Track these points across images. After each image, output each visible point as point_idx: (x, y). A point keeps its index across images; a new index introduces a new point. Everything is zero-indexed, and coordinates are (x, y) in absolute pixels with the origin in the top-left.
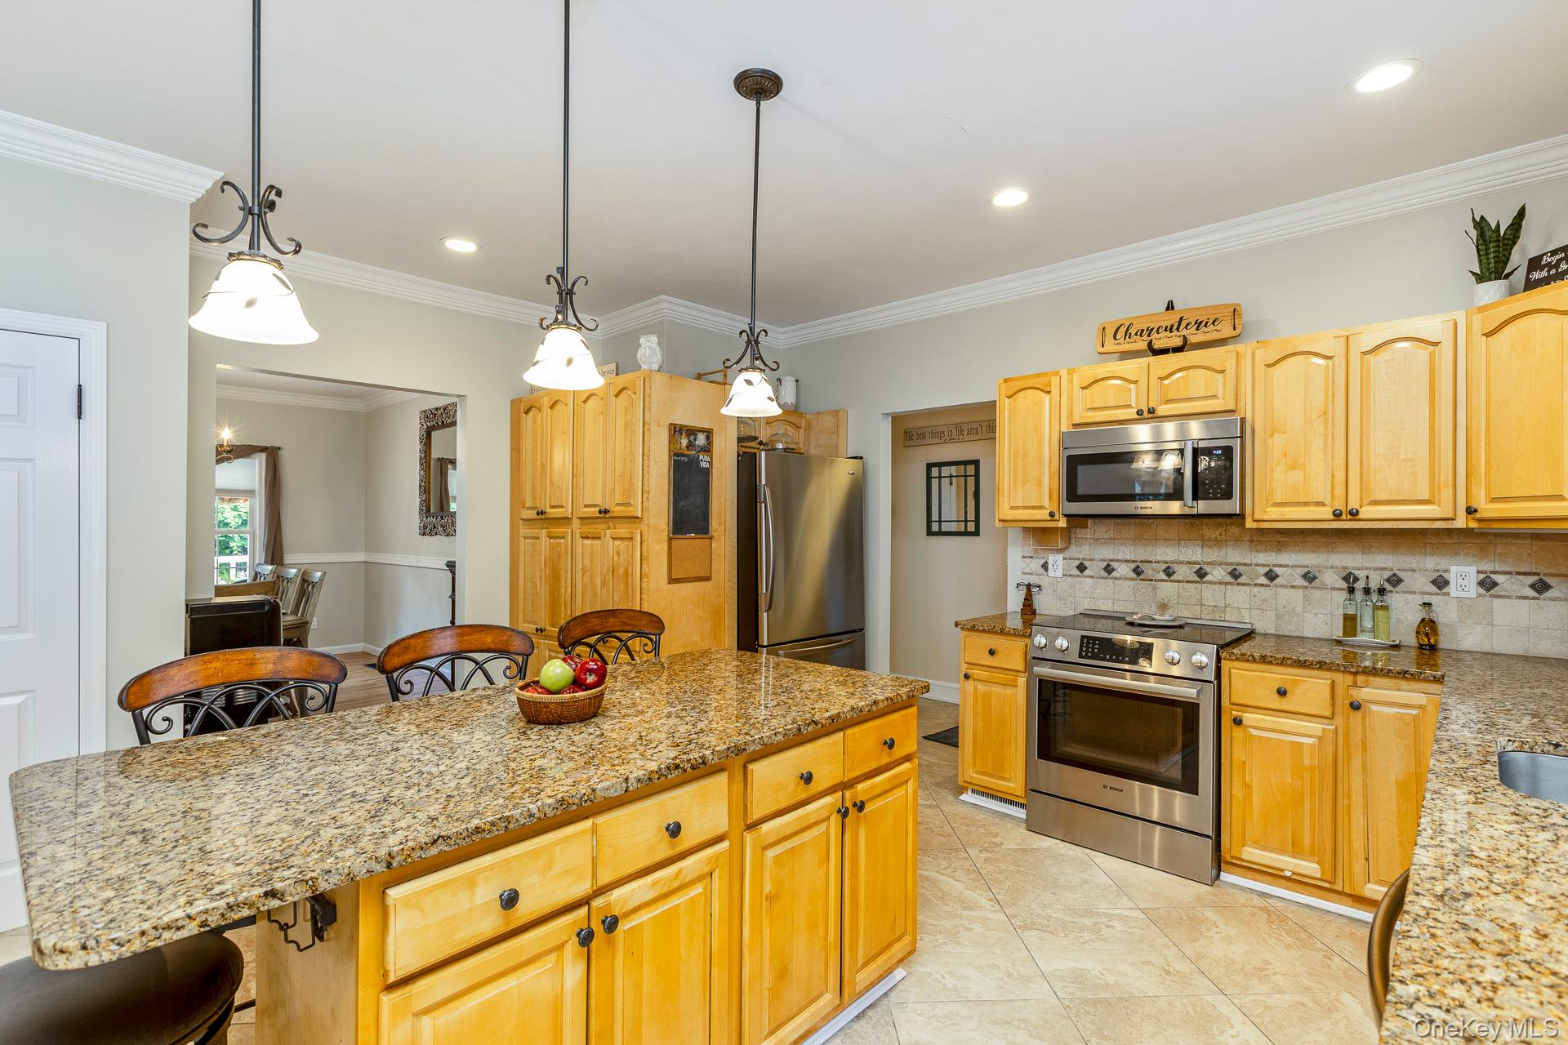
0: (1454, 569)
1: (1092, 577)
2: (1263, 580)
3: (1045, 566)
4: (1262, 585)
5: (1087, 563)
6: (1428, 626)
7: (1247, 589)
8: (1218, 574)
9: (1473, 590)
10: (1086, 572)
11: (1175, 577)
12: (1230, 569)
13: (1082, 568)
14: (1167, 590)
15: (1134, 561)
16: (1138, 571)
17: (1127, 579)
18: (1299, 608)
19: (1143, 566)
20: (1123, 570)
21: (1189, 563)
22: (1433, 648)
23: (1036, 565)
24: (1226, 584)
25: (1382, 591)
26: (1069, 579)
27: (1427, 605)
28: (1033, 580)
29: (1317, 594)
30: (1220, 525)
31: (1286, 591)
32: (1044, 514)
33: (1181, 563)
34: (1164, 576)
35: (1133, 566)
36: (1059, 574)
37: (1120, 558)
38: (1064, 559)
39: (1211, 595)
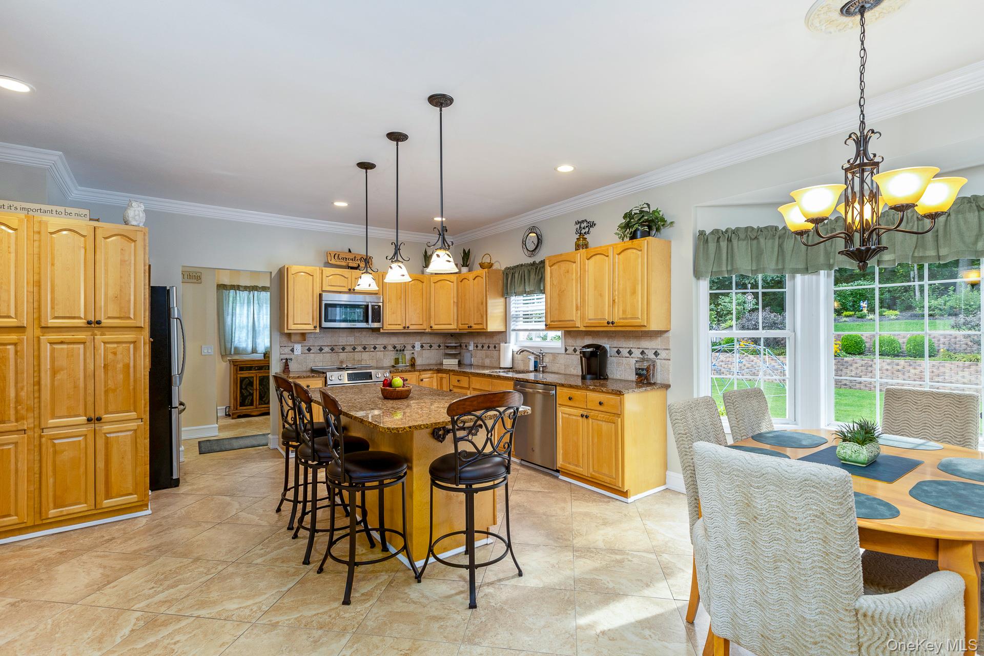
0: (416, 343)
1: (314, 353)
2: (373, 350)
3: (292, 350)
4: (372, 351)
5: (311, 348)
6: (413, 359)
7: (368, 353)
8: (359, 348)
9: (420, 349)
10: (311, 351)
11: (345, 351)
12: (363, 346)
13: (309, 350)
14: (343, 356)
15: (331, 346)
16: (332, 350)
17: (328, 353)
18: (382, 358)
19: (334, 347)
20: (326, 349)
21: (350, 345)
22: (414, 364)
23: (287, 350)
24: (362, 352)
25: (403, 350)
26: (304, 355)
27: (413, 353)
28: (288, 357)
29: (387, 353)
30: (359, 331)
31: (379, 353)
32: (311, 327)
33: (348, 345)
34: (341, 351)
35: (330, 348)
36: (300, 353)
37: (325, 344)
38: (302, 346)
39: (357, 356)
